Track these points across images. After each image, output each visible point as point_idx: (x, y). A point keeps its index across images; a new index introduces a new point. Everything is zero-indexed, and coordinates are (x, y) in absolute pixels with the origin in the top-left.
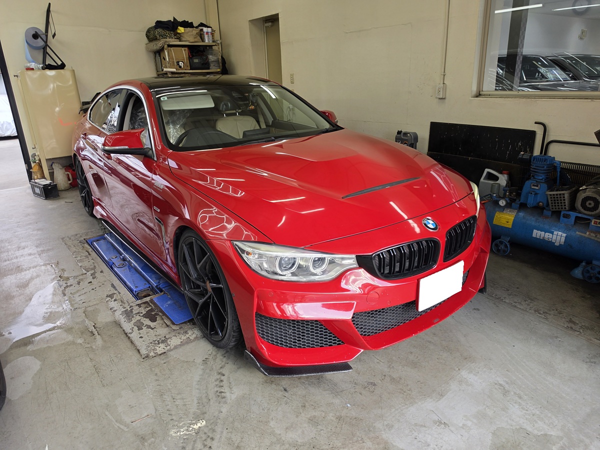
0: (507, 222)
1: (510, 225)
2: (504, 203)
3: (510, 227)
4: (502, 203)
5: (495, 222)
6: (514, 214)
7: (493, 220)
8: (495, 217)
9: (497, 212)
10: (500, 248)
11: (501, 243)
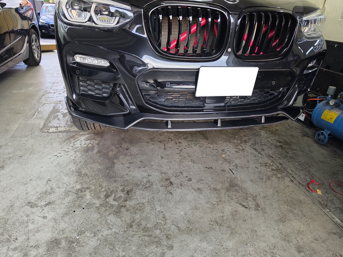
0: (331, 119)
1: (332, 121)
2: (333, 103)
3: (332, 123)
4: (332, 103)
5: (323, 117)
6: (339, 113)
7: (322, 115)
8: (324, 113)
9: (327, 110)
10: (320, 138)
11: (322, 134)
